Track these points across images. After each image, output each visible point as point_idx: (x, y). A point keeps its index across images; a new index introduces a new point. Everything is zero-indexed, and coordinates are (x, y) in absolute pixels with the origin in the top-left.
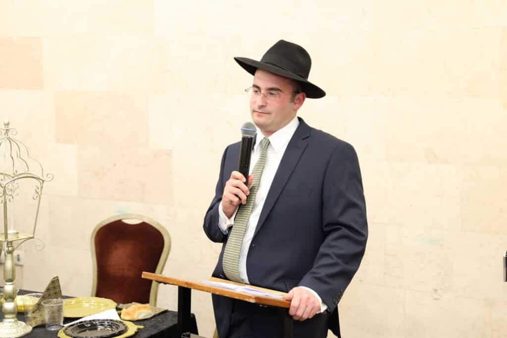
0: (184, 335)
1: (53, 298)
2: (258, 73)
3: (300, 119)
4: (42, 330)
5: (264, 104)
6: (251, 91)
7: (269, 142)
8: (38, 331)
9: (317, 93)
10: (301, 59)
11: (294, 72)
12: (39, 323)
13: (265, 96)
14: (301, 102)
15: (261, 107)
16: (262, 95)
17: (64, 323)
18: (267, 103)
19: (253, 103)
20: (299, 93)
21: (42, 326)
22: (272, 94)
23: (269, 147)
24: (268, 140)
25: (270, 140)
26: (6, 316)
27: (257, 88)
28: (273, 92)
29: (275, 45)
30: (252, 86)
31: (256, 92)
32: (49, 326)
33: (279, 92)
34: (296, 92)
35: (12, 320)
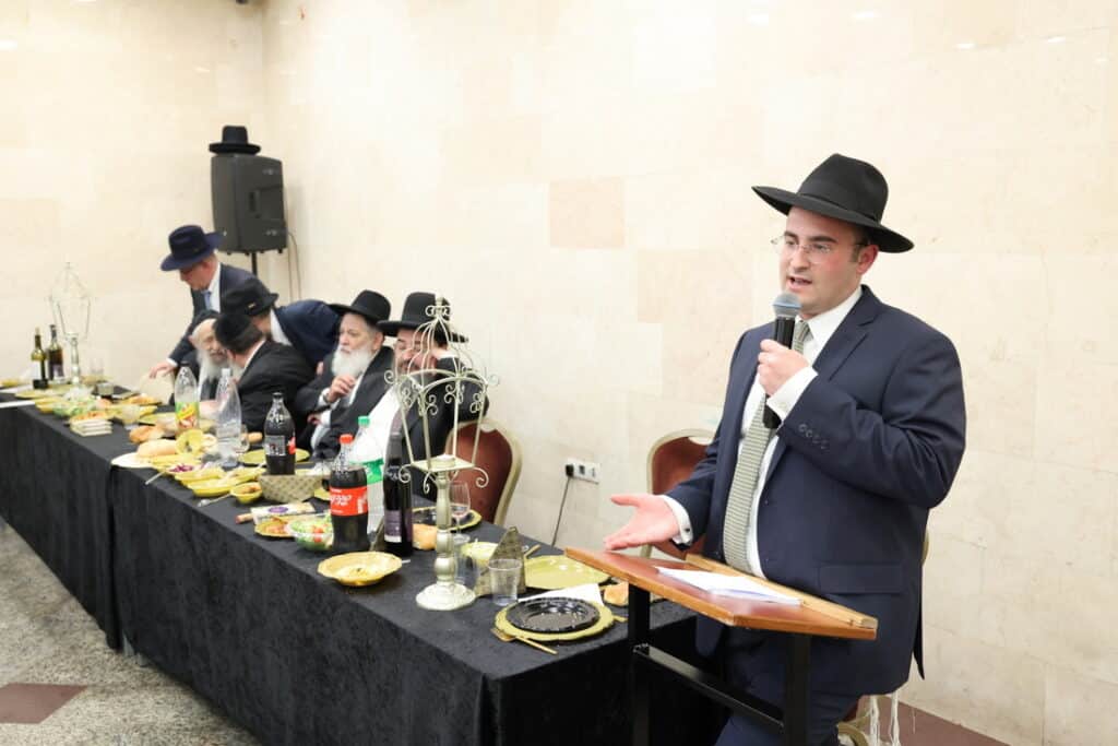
0: (638, 649)
1: (509, 558)
2: (793, 213)
3: (865, 288)
4: (489, 601)
5: (806, 265)
6: (782, 243)
7: (809, 330)
8: (484, 603)
9: (898, 244)
10: (870, 186)
11: (858, 210)
12: (487, 592)
13: (806, 251)
14: (870, 260)
15: (800, 270)
16: (800, 250)
17: (519, 596)
18: (810, 263)
19: (787, 264)
20: (866, 245)
21: (488, 597)
22: (820, 247)
23: (809, 336)
24: (807, 326)
25: (810, 326)
26: (440, 577)
27: (792, 238)
28: (820, 243)
29: (825, 163)
30: (783, 233)
31: (791, 243)
32: (500, 598)
33: (830, 243)
34: (863, 244)
35: (447, 584)
